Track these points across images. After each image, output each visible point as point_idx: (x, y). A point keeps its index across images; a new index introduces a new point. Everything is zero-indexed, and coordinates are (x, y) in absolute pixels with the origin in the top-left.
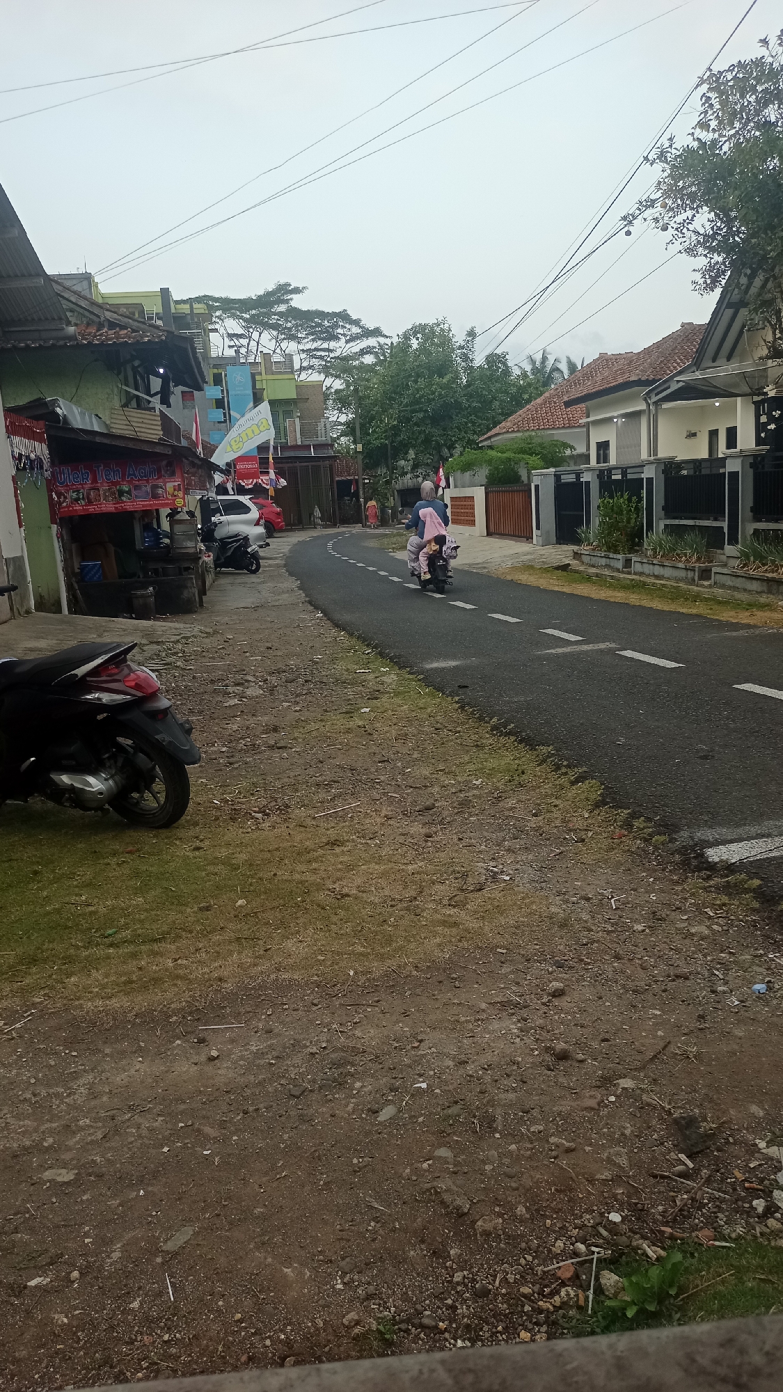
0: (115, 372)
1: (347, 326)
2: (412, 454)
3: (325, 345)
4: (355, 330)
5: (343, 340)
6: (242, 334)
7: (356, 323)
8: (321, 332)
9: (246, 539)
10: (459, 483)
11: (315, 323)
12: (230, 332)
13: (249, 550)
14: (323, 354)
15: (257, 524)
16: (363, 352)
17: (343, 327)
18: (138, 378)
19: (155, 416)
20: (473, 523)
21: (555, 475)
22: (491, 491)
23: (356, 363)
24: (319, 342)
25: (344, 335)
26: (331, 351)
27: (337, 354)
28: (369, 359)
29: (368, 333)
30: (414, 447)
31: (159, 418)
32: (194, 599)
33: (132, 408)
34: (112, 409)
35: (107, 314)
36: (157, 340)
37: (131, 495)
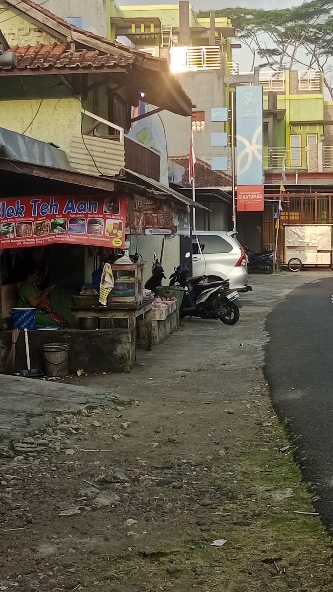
0: (81, 97)
6: (274, 50)
9: (226, 284)
12: (263, 47)
13: (229, 297)
15: (239, 264)
18: (115, 101)
19: (118, 145)
31: (123, 148)
32: (129, 355)
33: (94, 135)
34: (73, 136)
35: (75, 34)
36: (123, 63)
37: (65, 228)
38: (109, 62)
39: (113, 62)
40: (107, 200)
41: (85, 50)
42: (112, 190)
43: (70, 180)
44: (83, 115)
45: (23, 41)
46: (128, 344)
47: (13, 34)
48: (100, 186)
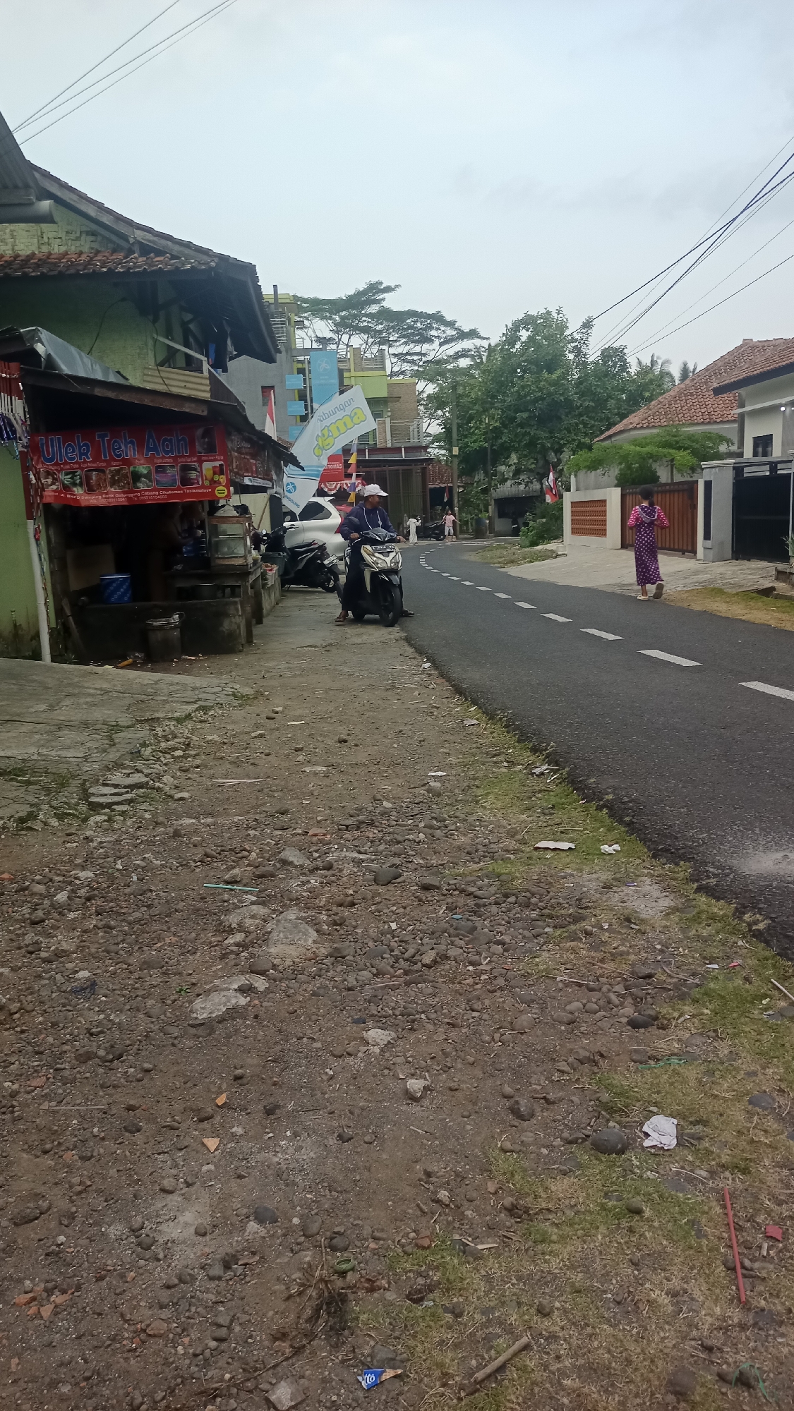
0: (151, 317)
1: (442, 328)
2: (514, 458)
3: (417, 349)
5: (437, 342)
6: (330, 339)
7: (451, 324)
8: (414, 335)
9: (322, 548)
10: (581, 485)
11: (408, 324)
13: (326, 562)
14: (415, 357)
16: (458, 356)
17: (438, 329)
19: (202, 378)
20: (603, 533)
21: (734, 468)
22: (629, 493)
23: (450, 367)
24: (412, 345)
25: (438, 337)
27: (429, 358)
28: (464, 363)
29: (462, 335)
30: (516, 450)
31: (208, 382)
32: (240, 631)
33: (170, 367)
34: (145, 368)
35: (138, 234)
36: (203, 267)
37: (150, 481)
38: (183, 265)
39: (189, 267)
40: (199, 432)
41: (152, 255)
42: (205, 413)
43: (147, 401)
44: (155, 341)
45: (73, 248)
46: (237, 617)
47: (60, 238)
48: (187, 408)
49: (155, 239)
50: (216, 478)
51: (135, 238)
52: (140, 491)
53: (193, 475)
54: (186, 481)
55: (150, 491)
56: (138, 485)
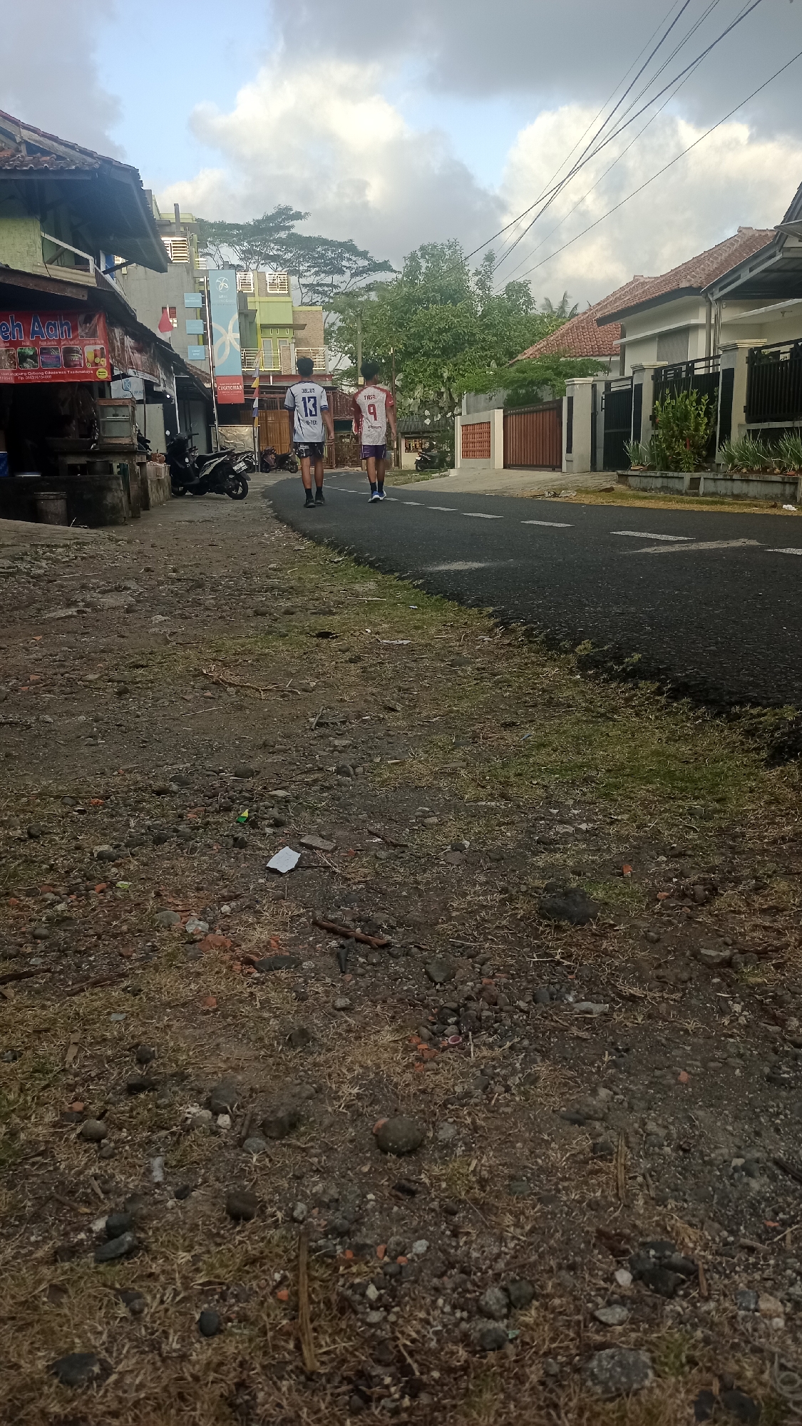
0: (38, 217)
1: (353, 258)
3: (328, 280)
4: (363, 263)
5: (348, 273)
7: (364, 255)
8: (327, 265)
10: (473, 407)
11: (318, 252)
14: (326, 289)
16: (369, 288)
17: (350, 259)
19: (89, 276)
20: (488, 454)
21: (593, 384)
22: (510, 414)
23: (362, 299)
24: (322, 276)
25: (349, 268)
26: (336, 287)
27: (340, 290)
28: (373, 296)
29: (375, 267)
31: (94, 281)
32: (122, 506)
33: (59, 265)
35: (25, 133)
36: (87, 168)
37: (36, 362)
38: (69, 165)
39: (73, 167)
40: (81, 318)
41: (39, 154)
42: (85, 298)
43: (31, 285)
44: (43, 239)
46: (119, 492)
48: (69, 293)
49: (41, 139)
50: (97, 360)
51: (21, 137)
52: (27, 371)
53: (76, 358)
54: (68, 364)
55: (36, 371)
56: (25, 365)
